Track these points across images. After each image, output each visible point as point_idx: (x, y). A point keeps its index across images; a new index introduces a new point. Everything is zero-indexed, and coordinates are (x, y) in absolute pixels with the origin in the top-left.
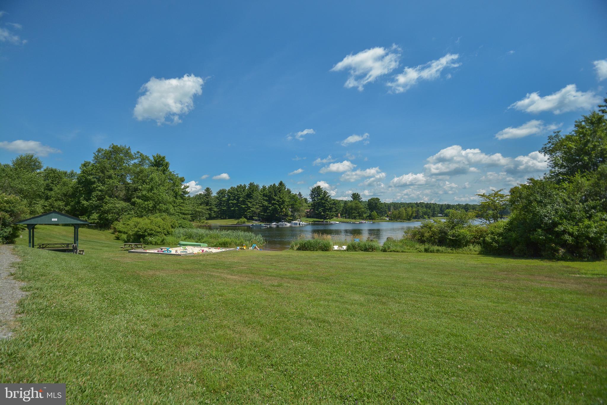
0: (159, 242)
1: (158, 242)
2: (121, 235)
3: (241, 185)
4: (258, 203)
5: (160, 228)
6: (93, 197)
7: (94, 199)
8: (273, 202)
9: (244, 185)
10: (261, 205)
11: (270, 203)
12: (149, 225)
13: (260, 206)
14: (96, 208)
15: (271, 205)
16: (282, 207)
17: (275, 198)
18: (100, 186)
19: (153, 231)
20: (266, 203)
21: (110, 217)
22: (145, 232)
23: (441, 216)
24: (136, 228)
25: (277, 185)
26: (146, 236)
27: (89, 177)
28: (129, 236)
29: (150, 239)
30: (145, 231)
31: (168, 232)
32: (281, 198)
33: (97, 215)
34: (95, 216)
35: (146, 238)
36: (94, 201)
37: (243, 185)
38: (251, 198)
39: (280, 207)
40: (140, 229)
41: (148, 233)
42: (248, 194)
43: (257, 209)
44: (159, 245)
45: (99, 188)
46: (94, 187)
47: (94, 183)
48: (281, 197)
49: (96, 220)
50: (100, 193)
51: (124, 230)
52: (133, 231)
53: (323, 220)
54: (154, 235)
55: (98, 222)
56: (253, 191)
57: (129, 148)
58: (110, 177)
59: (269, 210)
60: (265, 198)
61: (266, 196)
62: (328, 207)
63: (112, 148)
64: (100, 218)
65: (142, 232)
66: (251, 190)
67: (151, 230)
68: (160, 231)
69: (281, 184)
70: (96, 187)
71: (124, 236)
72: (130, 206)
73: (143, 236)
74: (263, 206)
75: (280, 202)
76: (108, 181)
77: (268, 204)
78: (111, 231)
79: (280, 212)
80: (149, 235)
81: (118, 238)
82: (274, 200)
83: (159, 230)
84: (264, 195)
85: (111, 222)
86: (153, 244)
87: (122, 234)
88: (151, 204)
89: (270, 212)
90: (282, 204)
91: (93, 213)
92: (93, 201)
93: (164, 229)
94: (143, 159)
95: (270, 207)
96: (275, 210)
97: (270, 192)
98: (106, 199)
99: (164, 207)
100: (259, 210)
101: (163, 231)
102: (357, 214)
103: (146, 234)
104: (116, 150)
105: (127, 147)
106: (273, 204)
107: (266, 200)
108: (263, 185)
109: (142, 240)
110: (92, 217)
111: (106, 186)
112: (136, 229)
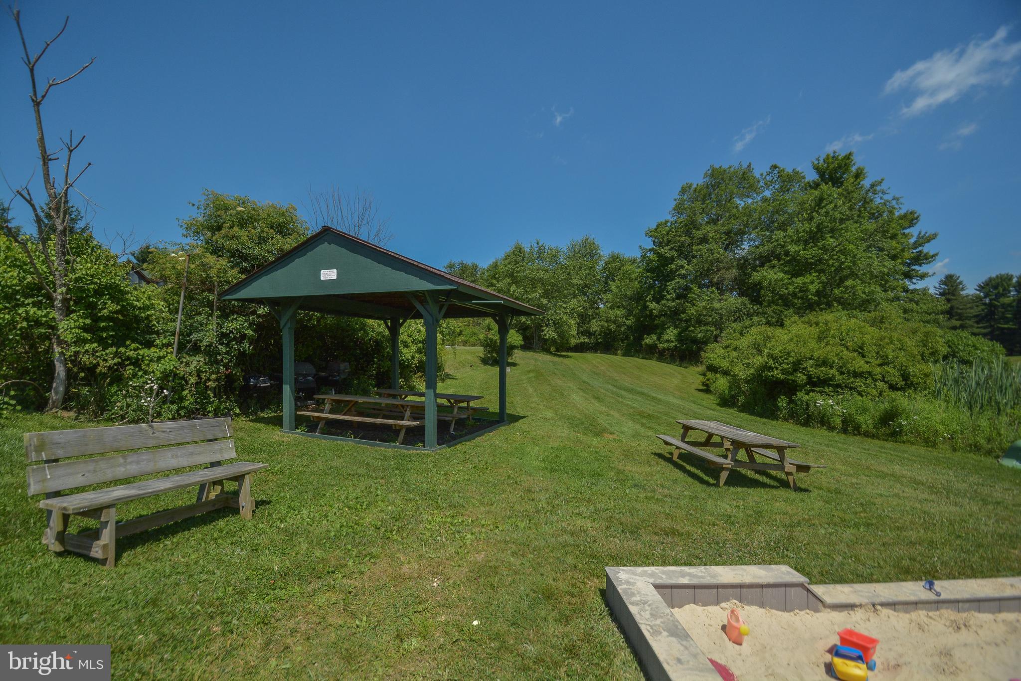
0: (866, 421)
1: (860, 419)
2: (716, 379)
5: (863, 356)
6: (667, 292)
7: (668, 296)
12: (813, 344)
14: (674, 315)
18: (682, 267)
19: (832, 367)
21: (699, 333)
22: (795, 370)
24: (759, 358)
26: (801, 387)
27: (662, 250)
28: (735, 382)
29: (821, 401)
30: (797, 366)
31: (905, 377)
33: (675, 332)
34: (671, 334)
35: (801, 395)
36: (669, 302)
40: (774, 358)
41: (809, 377)
44: (867, 434)
45: (683, 272)
46: (671, 270)
47: (672, 259)
49: (672, 342)
50: (682, 281)
51: (725, 364)
52: (748, 365)
54: (839, 386)
55: (676, 346)
57: (749, 166)
58: (704, 240)
63: (712, 175)
64: (680, 338)
65: (784, 372)
67: (825, 363)
68: (866, 368)
70: (676, 270)
71: (722, 383)
72: (748, 306)
73: (790, 388)
76: (700, 250)
78: (701, 368)
80: (814, 385)
81: (706, 389)
83: (859, 364)
85: (701, 344)
86: (831, 428)
87: (718, 376)
88: (812, 282)
91: (669, 328)
92: (668, 300)
93: (887, 364)
94: (787, 180)
98: (694, 293)
99: (861, 289)
101: (879, 369)
103: (801, 378)
104: (717, 178)
105: (745, 166)
109: (782, 402)
110: (666, 337)
111: (695, 261)
112: (759, 360)
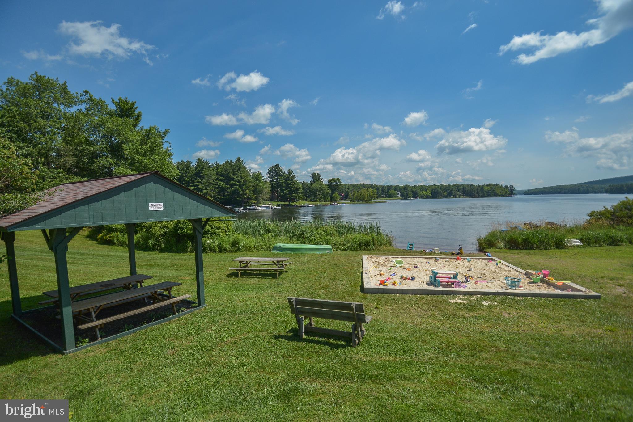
1: (225, 245)
3: (183, 161)
4: (213, 184)
8: (231, 182)
9: (188, 161)
10: (217, 186)
11: (227, 184)
13: (215, 188)
15: (229, 186)
16: (244, 188)
17: (235, 177)
20: (223, 184)
23: (383, 197)
25: (234, 161)
29: (208, 241)
32: (242, 178)
37: (185, 161)
38: (202, 177)
39: (242, 189)
42: (197, 172)
43: (212, 190)
44: (229, 251)
48: (243, 176)
53: (287, 203)
56: (202, 169)
59: (228, 192)
60: (221, 178)
61: (222, 175)
62: (295, 188)
66: (200, 167)
69: (239, 160)
74: (219, 187)
75: (242, 182)
77: (225, 185)
79: (242, 195)
82: (233, 179)
84: (217, 174)
86: (215, 252)
89: (228, 195)
90: (243, 185)
95: (228, 188)
96: (236, 192)
97: (226, 171)
100: (214, 193)
102: (322, 196)
106: (232, 185)
107: (223, 181)
108: (215, 162)
